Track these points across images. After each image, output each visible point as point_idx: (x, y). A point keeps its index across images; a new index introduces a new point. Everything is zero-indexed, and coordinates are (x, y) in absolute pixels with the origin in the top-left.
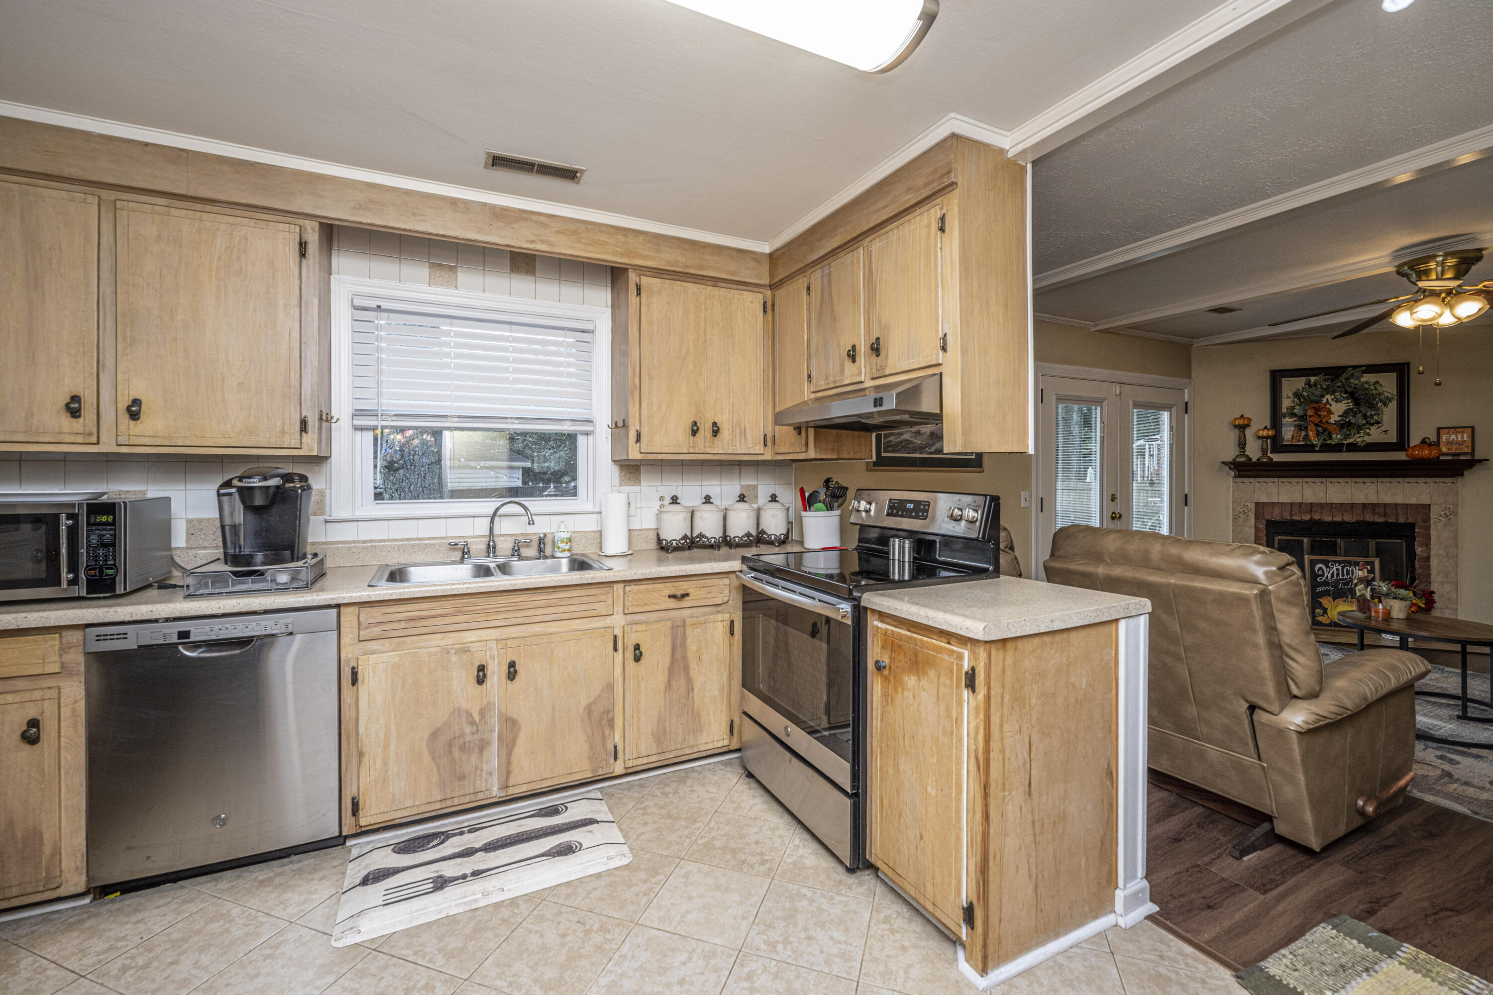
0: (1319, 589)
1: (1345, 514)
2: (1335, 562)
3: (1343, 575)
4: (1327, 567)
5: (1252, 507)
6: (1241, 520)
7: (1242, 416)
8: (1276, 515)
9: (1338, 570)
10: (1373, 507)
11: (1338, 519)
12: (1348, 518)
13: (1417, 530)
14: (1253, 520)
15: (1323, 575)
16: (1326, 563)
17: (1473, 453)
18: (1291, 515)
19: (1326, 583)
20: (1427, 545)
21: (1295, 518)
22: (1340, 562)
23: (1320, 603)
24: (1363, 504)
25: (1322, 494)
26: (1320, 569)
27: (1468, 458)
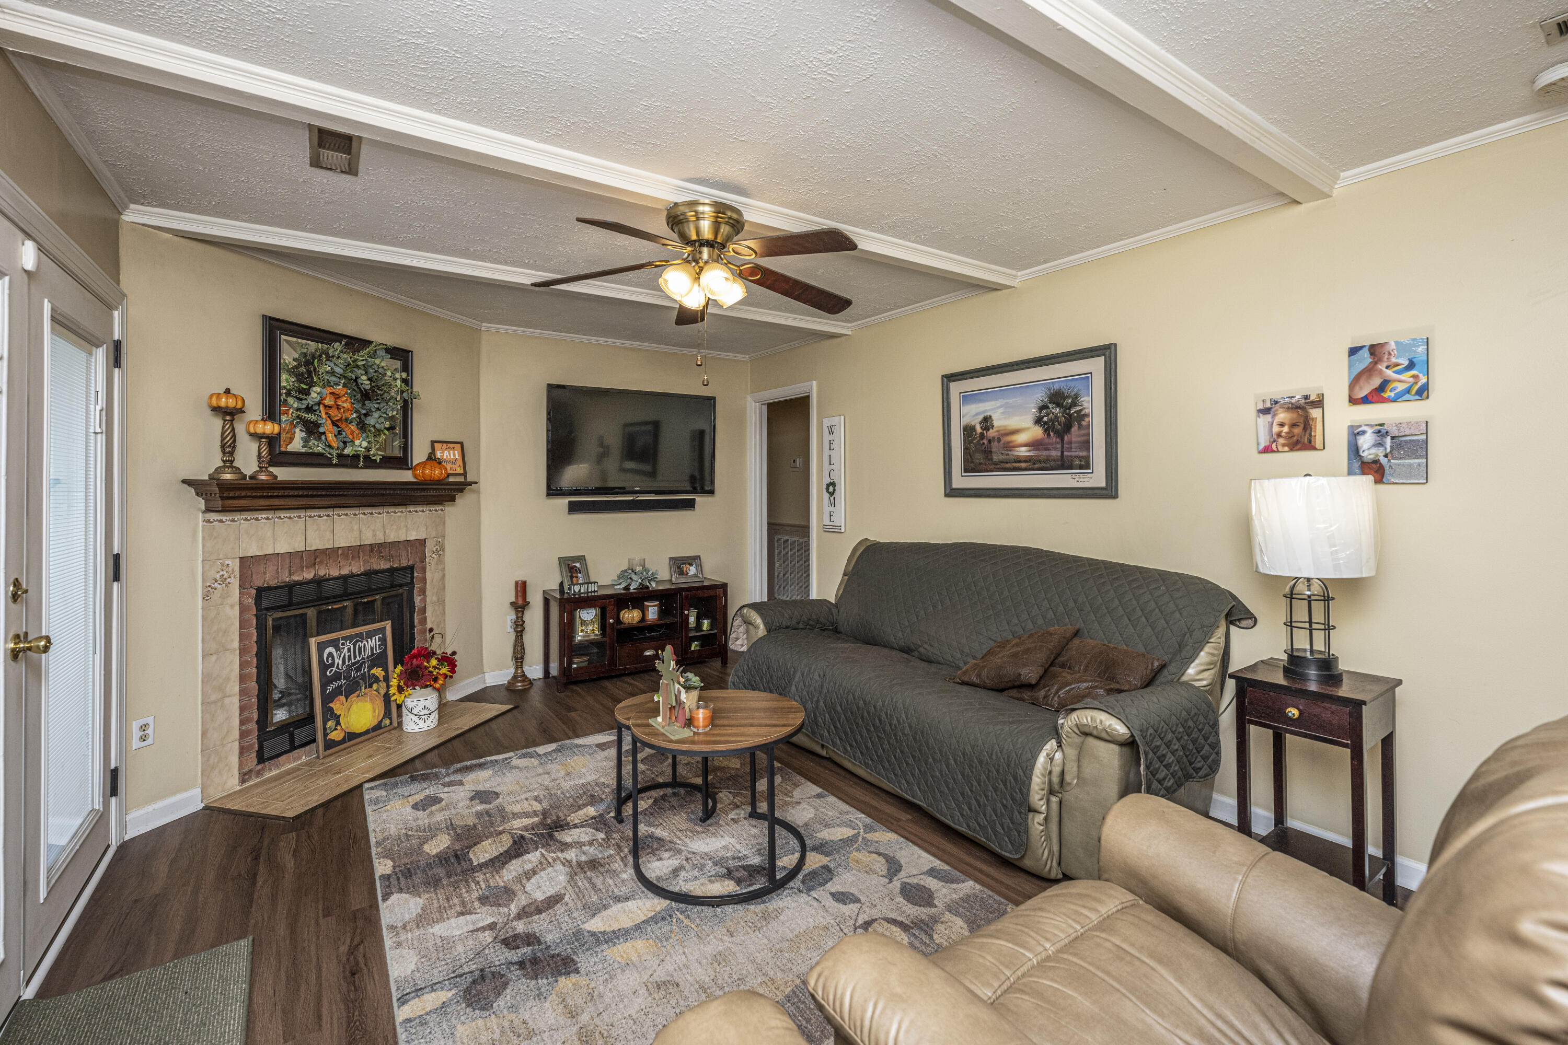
0: (330, 689)
1: (353, 563)
2: (345, 638)
3: (355, 657)
4: (338, 649)
5: (235, 565)
6: (216, 596)
7: (228, 391)
8: (269, 577)
9: (349, 650)
10: (376, 549)
11: (345, 572)
12: (357, 567)
13: (416, 574)
14: (237, 591)
15: (332, 665)
16: (334, 643)
17: (464, 474)
18: (290, 574)
19: (337, 676)
20: (423, 591)
21: (296, 578)
22: (350, 638)
23: (332, 709)
24: (371, 545)
25: (329, 535)
26: (330, 655)
27: (461, 479)
